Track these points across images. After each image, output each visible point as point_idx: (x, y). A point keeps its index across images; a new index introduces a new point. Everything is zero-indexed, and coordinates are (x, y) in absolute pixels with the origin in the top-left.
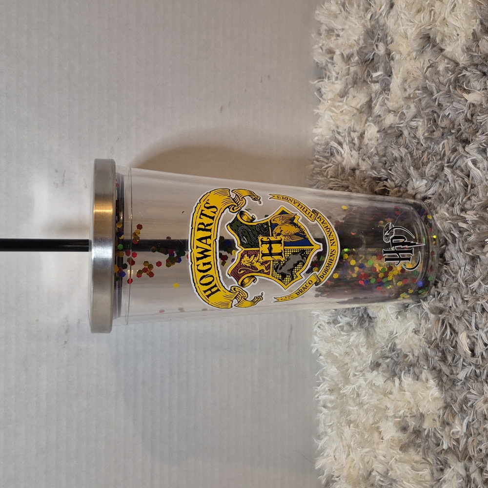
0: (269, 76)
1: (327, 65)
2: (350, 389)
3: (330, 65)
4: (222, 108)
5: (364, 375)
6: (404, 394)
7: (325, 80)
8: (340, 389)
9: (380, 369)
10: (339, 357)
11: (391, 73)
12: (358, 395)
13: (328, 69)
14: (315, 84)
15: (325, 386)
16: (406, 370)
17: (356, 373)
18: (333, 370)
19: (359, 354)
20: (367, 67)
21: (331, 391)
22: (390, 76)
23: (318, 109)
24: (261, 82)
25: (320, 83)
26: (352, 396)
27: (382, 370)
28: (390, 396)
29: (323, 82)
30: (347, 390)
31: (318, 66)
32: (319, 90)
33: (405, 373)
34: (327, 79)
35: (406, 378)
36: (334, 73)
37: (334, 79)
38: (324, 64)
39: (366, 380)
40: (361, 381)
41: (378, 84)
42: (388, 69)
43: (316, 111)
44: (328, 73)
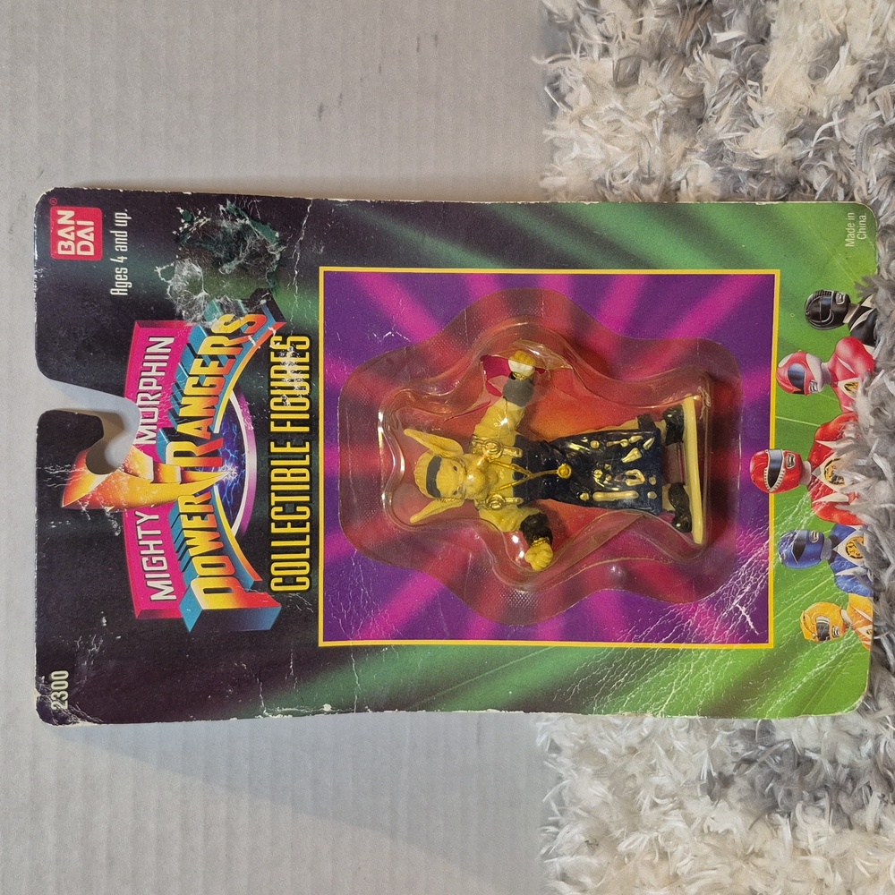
0: (436, 38)
1: (578, 19)
2: (642, 841)
3: (586, 20)
4: (321, 110)
5: (681, 806)
6: (807, 863)
7: (572, 55)
8: (617, 841)
9: (732, 793)
10: (610, 758)
11: (768, 33)
12: (664, 855)
13: (581, 27)
14: (545, 66)
15: (574, 833)
16: (807, 799)
17: (658, 801)
18: (594, 791)
19: (670, 752)
20: (695, 22)
21: (592, 845)
22: (763, 41)
23: (553, 128)
24: (418, 50)
25: (560, 63)
26: (648, 858)
27: (738, 796)
28: (759, 862)
29: (566, 62)
30: (635, 843)
31: (551, 21)
32: (554, 83)
33: (804, 808)
34: (578, 54)
35: (809, 820)
36: (597, 39)
37: (596, 54)
38: (570, 16)
39: (689, 821)
40: (676, 822)
41: (725, 61)
42: (760, 23)
43: (551, 134)
44: (581, 39)
